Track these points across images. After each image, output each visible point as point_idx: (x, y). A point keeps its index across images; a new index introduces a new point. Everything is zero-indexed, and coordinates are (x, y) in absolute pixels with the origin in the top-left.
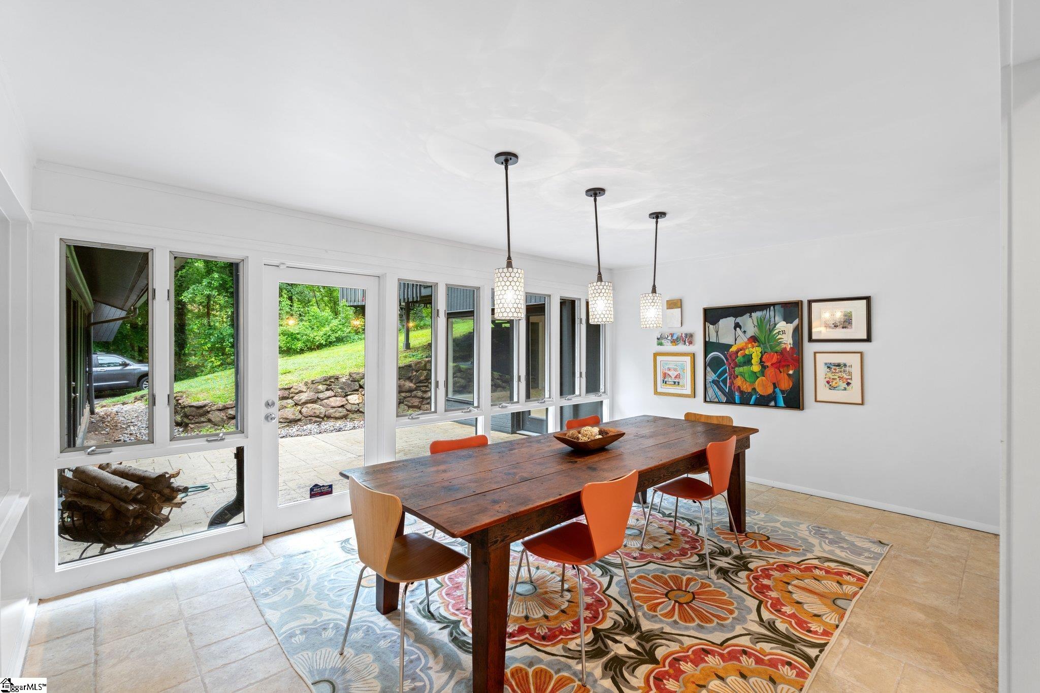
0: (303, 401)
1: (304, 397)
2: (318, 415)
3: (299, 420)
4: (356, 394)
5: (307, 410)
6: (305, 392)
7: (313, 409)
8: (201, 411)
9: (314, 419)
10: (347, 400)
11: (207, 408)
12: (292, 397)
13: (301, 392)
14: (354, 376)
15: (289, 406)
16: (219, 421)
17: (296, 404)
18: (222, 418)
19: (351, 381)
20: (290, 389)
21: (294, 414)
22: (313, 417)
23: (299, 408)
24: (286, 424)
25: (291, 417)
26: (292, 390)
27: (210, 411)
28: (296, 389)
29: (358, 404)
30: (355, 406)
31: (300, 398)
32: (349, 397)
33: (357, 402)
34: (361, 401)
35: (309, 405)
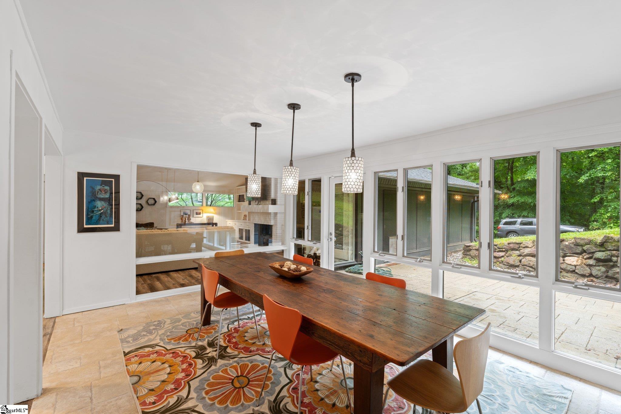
0: (525, 254)
1: (527, 251)
2: (531, 266)
3: (518, 266)
4: (575, 256)
5: (525, 261)
6: (530, 248)
7: (529, 260)
8: (468, 248)
9: (528, 268)
10: (564, 260)
11: (471, 247)
12: (520, 250)
13: (527, 247)
14: (578, 241)
15: (515, 255)
16: (474, 256)
17: (520, 256)
18: (475, 255)
19: (574, 245)
20: (521, 244)
21: (514, 261)
22: (528, 266)
23: (521, 258)
24: (508, 267)
25: (511, 262)
26: (522, 245)
27: (472, 250)
28: (524, 245)
29: (575, 265)
30: (571, 267)
31: (524, 252)
32: (566, 258)
33: (575, 263)
34: (579, 264)
35: (527, 258)
